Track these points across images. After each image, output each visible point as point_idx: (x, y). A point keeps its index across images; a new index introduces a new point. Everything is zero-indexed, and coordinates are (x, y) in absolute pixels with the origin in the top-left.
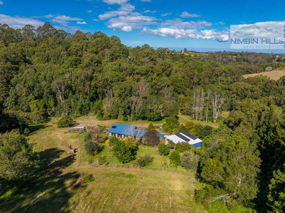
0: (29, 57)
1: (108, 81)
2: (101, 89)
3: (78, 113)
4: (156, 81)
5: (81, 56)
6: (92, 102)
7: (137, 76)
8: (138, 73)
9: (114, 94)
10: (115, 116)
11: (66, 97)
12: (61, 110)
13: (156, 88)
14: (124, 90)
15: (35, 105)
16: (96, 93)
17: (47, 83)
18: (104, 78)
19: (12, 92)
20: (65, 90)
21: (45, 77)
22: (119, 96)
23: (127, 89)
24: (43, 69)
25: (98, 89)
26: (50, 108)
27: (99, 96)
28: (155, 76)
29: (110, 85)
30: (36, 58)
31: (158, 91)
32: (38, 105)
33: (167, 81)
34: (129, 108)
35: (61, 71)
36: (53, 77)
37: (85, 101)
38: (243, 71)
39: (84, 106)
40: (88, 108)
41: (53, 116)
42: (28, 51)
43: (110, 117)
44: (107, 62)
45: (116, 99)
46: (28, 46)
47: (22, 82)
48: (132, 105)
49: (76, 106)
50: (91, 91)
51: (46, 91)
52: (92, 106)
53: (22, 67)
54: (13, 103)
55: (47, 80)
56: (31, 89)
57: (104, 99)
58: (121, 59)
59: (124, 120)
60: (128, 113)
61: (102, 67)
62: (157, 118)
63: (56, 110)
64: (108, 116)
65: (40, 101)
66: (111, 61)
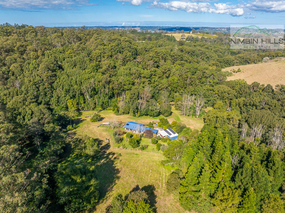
0: (60, 62)
4: (158, 83)
5: (100, 61)
6: (110, 99)
7: (143, 79)
9: (126, 97)
10: (127, 113)
11: (91, 97)
12: (89, 106)
13: (157, 88)
14: (133, 95)
15: (71, 103)
16: (113, 93)
17: (78, 86)
19: (55, 94)
20: (91, 91)
21: (76, 82)
23: (135, 94)
24: (73, 74)
25: (115, 91)
26: (81, 104)
27: (115, 95)
28: (157, 78)
29: (123, 87)
30: (67, 64)
32: (73, 103)
34: (137, 108)
36: (82, 81)
37: (105, 99)
38: (243, 60)
39: (104, 103)
40: (107, 104)
42: (59, 58)
43: (124, 113)
44: (120, 65)
46: (59, 53)
47: (61, 87)
48: (139, 106)
51: (77, 93)
52: (110, 102)
53: (58, 73)
54: (56, 102)
55: (78, 84)
56: (68, 91)
57: (119, 97)
58: (131, 62)
59: (133, 116)
60: (136, 112)
61: (116, 72)
63: (85, 106)
64: (122, 112)
65: (74, 99)
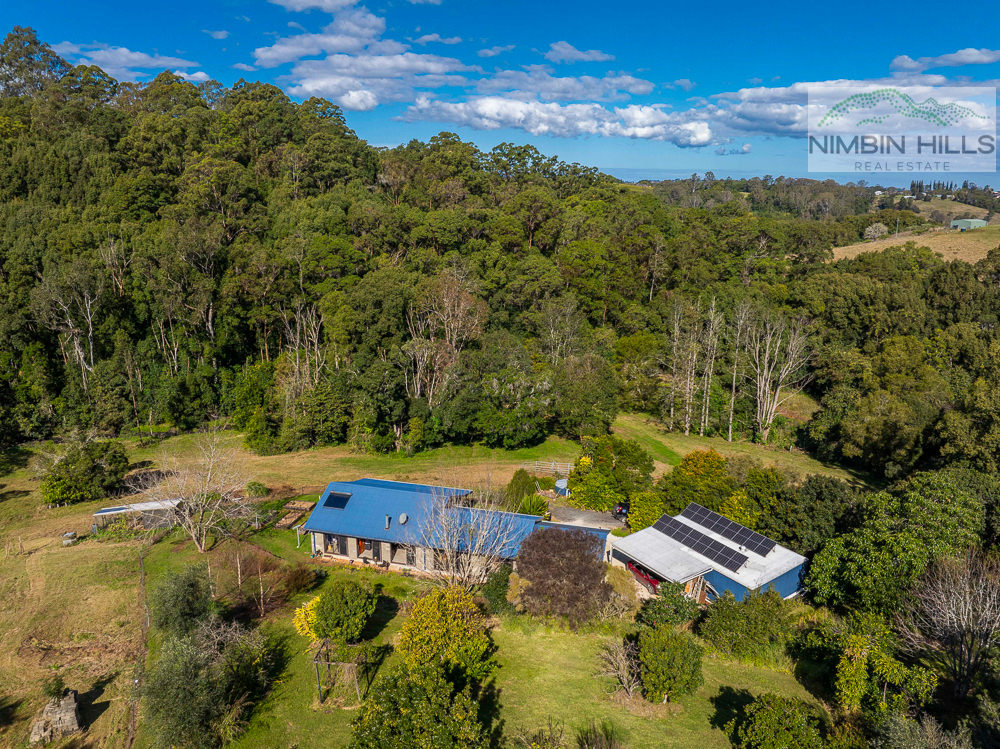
1: (297, 274)
2: (265, 308)
3: (163, 421)
4: (502, 274)
5: (175, 172)
6: (227, 367)
7: (422, 251)
8: (423, 242)
9: (325, 331)
10: (336, 433)
11: (103, 352)
13: (503, 301)
14: (370, 311)
16: (243, 328)
17: (12, 286)
18: (277, 261)
20: (101, 317)
21: (4, 260)
22: (350, 341)
23: (385, 306)
25: (254, 311)
27: (260, 341)
28: (495, 251)
29: (309, 294)
31: (510, 315)
33: (547, 274)
34: (399, 393)
35: (78, 233)
36: (44, 258)
37: (195, 367)
39: (192, 388)
40: (208, 398)
41: (48, 437)
43: (311, 437)
44: (292, 198)
45: (337, 354)
48: (410, 379)
49: (151, 388)
50: (222, 318)
51: (3, 323)
52: (229, 386)
55: (12, 272)
57: (281, 357)
58: (349, 185)
59: (378, 449)
60: (395, 419)
61: (266, 219)
62: (529, 436)
63: (59, 412)
64: (301, 431)
66: (309, 194)
